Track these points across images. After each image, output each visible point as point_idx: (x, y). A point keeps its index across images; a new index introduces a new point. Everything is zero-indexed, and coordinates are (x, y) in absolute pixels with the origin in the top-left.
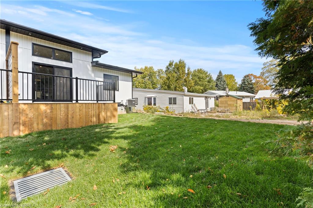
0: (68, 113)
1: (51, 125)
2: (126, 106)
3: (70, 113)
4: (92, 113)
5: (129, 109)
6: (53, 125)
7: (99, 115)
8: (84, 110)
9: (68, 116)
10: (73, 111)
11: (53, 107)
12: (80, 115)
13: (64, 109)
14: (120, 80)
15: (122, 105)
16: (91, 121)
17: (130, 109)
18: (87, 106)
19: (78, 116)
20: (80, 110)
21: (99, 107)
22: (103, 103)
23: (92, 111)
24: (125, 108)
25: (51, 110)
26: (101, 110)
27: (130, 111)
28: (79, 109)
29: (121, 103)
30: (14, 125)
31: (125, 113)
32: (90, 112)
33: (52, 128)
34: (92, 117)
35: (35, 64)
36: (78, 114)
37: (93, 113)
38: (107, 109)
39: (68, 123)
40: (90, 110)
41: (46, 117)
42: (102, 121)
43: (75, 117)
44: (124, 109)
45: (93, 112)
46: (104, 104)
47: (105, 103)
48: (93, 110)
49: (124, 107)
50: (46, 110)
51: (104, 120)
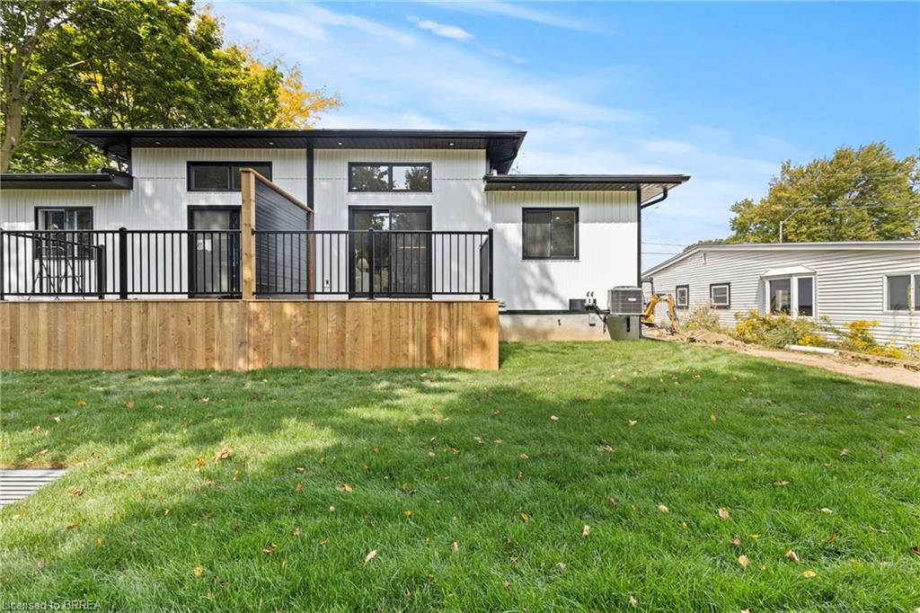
0: (344, 328)
1: (306, 355)
2: (608, 312)
3: (350, 327)
4: (407, 332)
5: (625, 325)
6: (311, 356)
7: (429, 340)
8: (386, 321)
9: (344, 335)
10: (357, 323)
11: (311, 310)
12: (374, 335)
13: (335, 317)
14: (587, 221)
15: (593, 309)
16: (406, 355)
17: (628, 326)
18: (393, 309)
19: (369, 339)
20: (374, 320)
21: (430, 314)
22: (445, 302)
23: (408, 323)
24: (605, 320)
25: (306, 319)
26: (437, 323)
27: (628, 331)
28: (373, 318)
29: (584, 301)
30: (240, 346)
31: (607, 337)
32: (403, 330)
33: (307, 362)
34: (407, 344)
35: (353, 210)
36: (368, 331)
37: (411, 331)
38: (458, 322)
39: (343, 354)
40: (403, 322)
41: (296, 334)
42: (441, 358)
43: (361, 339)
44: (600, 324)
45: (413, 327)
46: (449, 303)
47: (453, 302)
48: (414, 323)
49: (602, 316)
50: (295, 317)
51: (449, 355)
